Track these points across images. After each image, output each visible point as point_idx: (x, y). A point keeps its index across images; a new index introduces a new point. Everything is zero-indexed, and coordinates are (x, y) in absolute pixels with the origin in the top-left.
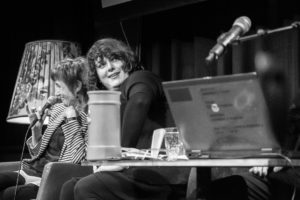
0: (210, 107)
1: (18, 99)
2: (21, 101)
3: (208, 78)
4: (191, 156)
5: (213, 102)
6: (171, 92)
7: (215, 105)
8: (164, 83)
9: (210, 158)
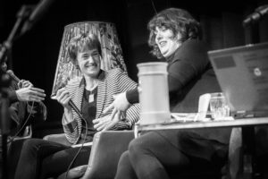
0: (253, 72)
1: (61, 78)
2: (64, 79)
3: (250, 45)
4: (236, 116)
5: (255, 67)
6: (216, 60)
7: (257, 69)
8: (210, 52)
9: (255, 117)
